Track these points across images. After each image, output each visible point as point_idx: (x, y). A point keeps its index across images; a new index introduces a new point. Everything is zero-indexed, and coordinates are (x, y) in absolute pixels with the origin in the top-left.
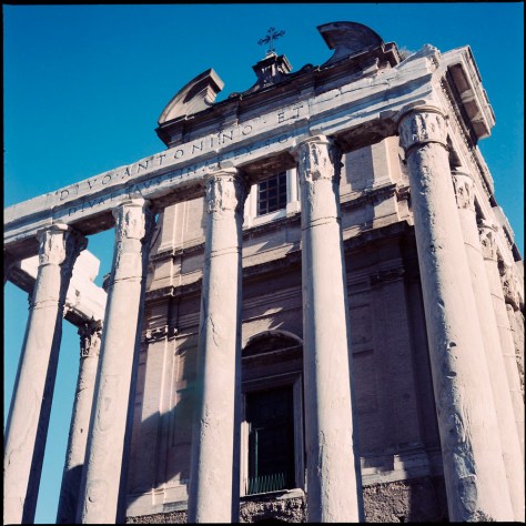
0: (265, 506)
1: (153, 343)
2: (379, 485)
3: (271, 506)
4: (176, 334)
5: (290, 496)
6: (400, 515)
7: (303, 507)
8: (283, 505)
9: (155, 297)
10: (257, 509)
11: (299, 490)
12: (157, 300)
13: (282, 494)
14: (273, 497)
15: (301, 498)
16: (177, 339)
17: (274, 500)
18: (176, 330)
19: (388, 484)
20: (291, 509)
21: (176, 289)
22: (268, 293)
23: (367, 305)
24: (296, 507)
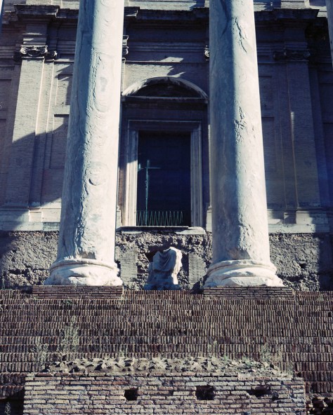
0: (163, 238)
1: (29, 60)
2: (281, 234)
3: (171, 240)
4: (55, 58)
5: (191, 233)
6: (302, 263)
7: (204, 244)
8: (184, 239)
9: (35, 13)
10: (154, 240)
11: (201, 229)
12: (37, 17)
13: (181, 230)
14: (173, 231)
15: (203, 236)
16: (56, 63)
17: (174, 234)
18: (56, 54)
19: (290, 235)
20: (192, 244)
21: (61, 11)
22: (166, 42)
23: (270, 77)
24: (198, 243)
